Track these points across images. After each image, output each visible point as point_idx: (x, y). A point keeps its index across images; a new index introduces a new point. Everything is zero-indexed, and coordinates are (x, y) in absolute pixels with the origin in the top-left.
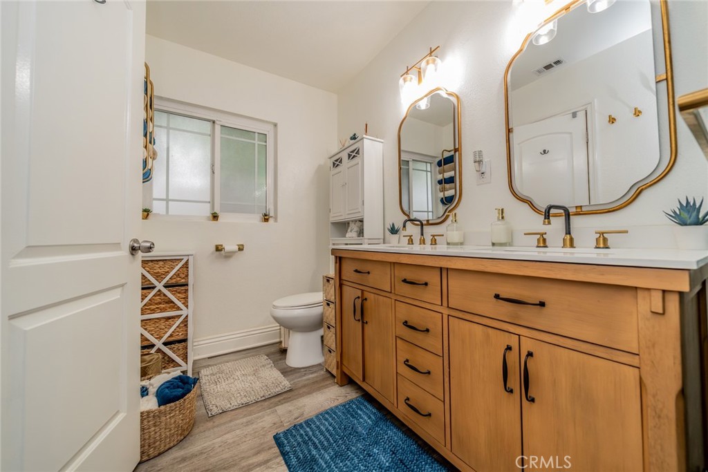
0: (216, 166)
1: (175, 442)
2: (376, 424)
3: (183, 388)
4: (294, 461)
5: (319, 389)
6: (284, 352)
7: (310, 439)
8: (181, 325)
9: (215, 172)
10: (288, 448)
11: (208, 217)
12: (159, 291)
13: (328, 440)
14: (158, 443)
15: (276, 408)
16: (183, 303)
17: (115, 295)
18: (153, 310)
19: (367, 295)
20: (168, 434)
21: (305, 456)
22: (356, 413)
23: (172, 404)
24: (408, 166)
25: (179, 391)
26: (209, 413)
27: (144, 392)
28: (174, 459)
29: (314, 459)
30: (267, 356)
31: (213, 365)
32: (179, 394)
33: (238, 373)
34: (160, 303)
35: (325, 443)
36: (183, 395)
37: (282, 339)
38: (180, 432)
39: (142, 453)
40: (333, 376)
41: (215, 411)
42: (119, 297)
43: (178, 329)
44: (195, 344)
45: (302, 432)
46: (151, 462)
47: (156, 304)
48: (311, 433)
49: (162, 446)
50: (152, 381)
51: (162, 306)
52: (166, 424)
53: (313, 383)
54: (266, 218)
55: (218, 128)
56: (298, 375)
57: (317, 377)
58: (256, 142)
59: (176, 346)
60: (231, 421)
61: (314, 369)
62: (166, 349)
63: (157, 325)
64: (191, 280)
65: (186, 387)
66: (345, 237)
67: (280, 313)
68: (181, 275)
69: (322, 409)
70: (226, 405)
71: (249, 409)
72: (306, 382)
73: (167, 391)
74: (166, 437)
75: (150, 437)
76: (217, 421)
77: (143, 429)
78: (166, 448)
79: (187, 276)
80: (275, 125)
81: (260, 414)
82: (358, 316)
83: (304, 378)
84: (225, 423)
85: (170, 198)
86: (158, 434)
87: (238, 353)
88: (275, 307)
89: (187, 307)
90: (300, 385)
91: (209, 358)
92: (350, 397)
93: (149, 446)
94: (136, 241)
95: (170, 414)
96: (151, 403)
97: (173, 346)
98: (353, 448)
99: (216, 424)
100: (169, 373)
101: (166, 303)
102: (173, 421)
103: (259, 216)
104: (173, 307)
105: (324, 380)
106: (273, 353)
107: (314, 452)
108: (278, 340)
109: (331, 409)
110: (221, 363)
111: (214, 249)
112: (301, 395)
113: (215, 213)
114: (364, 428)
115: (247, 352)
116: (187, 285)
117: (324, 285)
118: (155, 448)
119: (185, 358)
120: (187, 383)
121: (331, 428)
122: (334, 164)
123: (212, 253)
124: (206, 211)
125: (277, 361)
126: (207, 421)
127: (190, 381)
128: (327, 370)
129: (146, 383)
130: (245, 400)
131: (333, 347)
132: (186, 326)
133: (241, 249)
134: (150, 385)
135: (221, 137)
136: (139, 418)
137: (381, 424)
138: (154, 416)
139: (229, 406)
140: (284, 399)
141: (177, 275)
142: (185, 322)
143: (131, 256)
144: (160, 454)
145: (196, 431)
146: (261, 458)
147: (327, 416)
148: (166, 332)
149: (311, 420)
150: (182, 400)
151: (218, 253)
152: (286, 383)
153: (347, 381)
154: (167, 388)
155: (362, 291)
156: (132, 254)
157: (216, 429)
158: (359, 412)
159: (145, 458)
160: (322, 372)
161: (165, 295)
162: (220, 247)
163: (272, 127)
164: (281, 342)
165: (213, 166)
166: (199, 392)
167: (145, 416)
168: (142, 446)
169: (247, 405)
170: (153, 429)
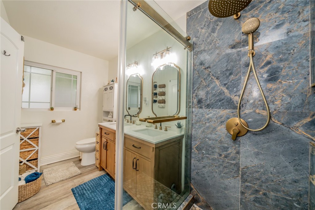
0: (53, 88)
1: (32, 195)
2: (108, 182)
3: (36, 177)
4: (77, 195)
5: (91, 173)
6: (80, 160)
7: (84, 188)
8: (35, 153)
9: (53, 90)
10: (76, 192)
11: (49, 109)
12: (25, 141)
13: (90, 188)
14: (25, 196)
15: (74, 180)
16: (36, 145)
17: (11, 148)
18: (22, 148)
19: (108, 141)
20: (30, 192)
21: (81, 193)
22: (103, 179)
23: (32, 182)
24: (138, 88)
25: (35, 178)
26: (47, 185)
27: (20, 179)
28: (32, 200)
29: (84, 194)
30: (73, 162)
31: (49, 167)
32: (34, 179)
33: (60, 170)
34: (26, 145)
35: (89, 189)
36: (36, 179)
37: (80, 155)
38: (34, 191)
39: (19, 200)
40: (98, 168)
41: (49, 183)
42: (12, 148)
43: (34, 155)
44: (41, 160)
45: (82, 187)
46: (22, 202)
47: (24, 146)
48: (85, 187)
49: (27, 197)
50: (22, 175)
51: (26, 146)
52: (29, 189)
53: (90, 171)
54: (75, 109)
55: (54, 73)
56: (85, 168)
57: (92, 169)
58: (72, 79)
59: (32, 161)
60: (56, 186)
61: (92, 166)
62: (28, 163)
63: (24, 154)
64: (40, 136)
65: (37, 176)
66: (108, 117)
67: (79, 147)
68: (35, 134)
69: (91, 179)
70: (54, 181)
71: (63, 182)
72: (87, 171)
73: (29, 178)
74: (29, 194)
75: (22, 194)
76: (50, 187)
77: (19, 192)
78: (29, 197)
79: (38, 134)
80: (81, 72)
81: (67, 183)
82: (105, 148)
83: (87, 169)
84: (53, 187)
85: (31, 101)
86: (25, 193)
87: (61, 162)
88: (77, 144)
89: (38, 146)
90: (85, 172)
91: (47, 165)
92: (102, 174)
93: (22, 197)
94: (19, 128)
95: (31, 185)
96: (23, 183)
97: (31, 161)
98: (98, 189)
99: (49, 188)
100: (30, 172)
101: (28, 145)
102: (32, 188)
103: (72, 108)
104: (32, 147)
105: (95, 169)
106: (76, 161)
107: (85, 192)
108: (78, 156)
109: (94, 179)
110: (53, 166)
111: (51, 122)
112: (85, 175)
113: (52, 107)
114: (104, 183)
115: (65, 161)
116: (38, 138)
117: (96, 136)
118: (24, 198)
119: (37, 166)
120: (38, 175)
121: (92, 184)
122: (105, 89)
123: (50, 124)
124: (48, 106)
125: (77, 164)
126: (46, 187)
127: (39, 174)
128: (96, 166)
129: (20, 176)
130: (62, 179)
131: (98, 158)
132: (37, 153)
133: (64, 121)
134: (22, 177)
135: (56, 77)
136: (18, 188)
137: (110, 182)
138: (24, 187)
139: (55, 181)
140: (78, 177)
141: (34, 134)
142: (37, 152)
143: (17, 134)
144: (26, 200)
145: (41, 191)
146: (66, 196)
147: (92, 181)
148: (28, 156)
149: (86, 183)
150: (36, 181)
151: (53, 123)
152: (79, 171)
153: (102, 169)
154: (29, 177)
155: (107, 140)
156: (17, 133)
157: (49, 189)
158: (104, 179)
159: (20, 201)
160: (94, 167)
161: (28, 142)
162: (54, 121)
163: (80, 73)
164: (80, 157)
165: (52, 88)
166: (42, 178)
167: (20, 187)
168: (19, 197)
169: (63, 180)
170: (23, 191)
